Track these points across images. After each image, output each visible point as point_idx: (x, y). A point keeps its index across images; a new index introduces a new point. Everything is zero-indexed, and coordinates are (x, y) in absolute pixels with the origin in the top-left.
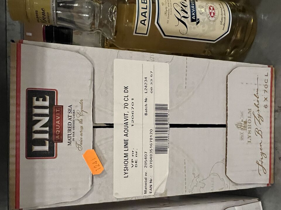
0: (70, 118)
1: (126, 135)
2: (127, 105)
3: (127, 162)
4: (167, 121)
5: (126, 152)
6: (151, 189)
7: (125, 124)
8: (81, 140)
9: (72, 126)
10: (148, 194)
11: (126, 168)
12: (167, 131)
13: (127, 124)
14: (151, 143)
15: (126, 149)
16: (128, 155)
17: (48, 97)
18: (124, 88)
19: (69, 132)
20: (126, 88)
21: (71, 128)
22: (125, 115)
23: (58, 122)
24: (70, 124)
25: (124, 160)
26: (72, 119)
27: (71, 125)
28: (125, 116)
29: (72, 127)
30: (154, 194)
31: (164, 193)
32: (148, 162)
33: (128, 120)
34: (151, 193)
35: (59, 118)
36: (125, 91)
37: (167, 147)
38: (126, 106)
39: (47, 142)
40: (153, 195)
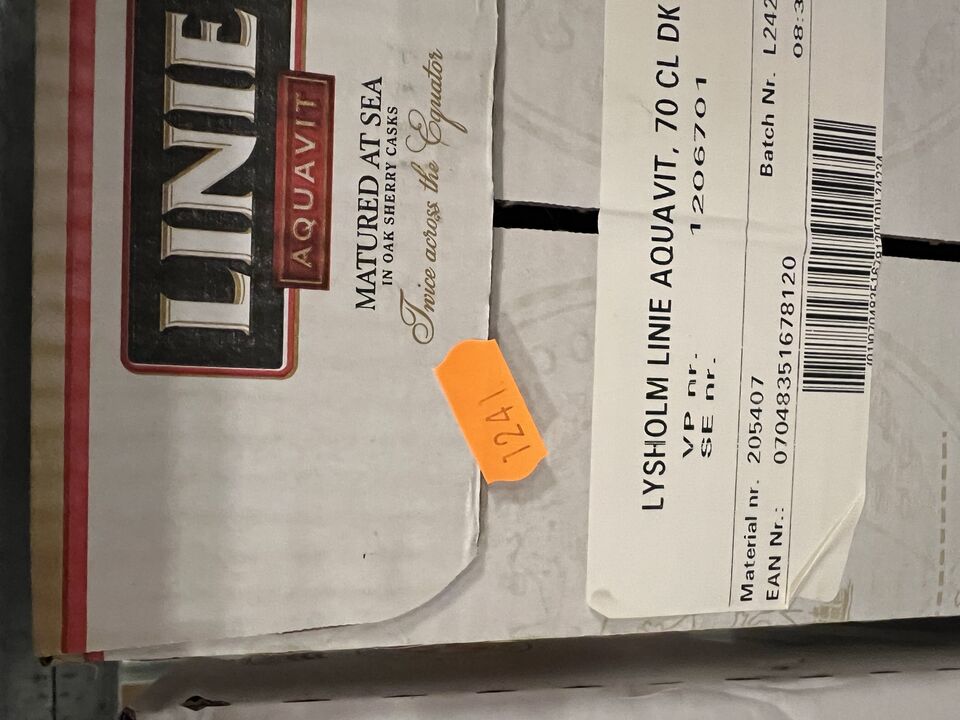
0: (370, 149)
1: (662, 278)
2: (673, 109)
3: (658, 428)
4: (868, 217)
5: (657, 371)
6: (774, 581)
7: (656, 213)
8: (430, 282)
9: (381, 198)
10: (758, 603)
11: (655, 460)
12: (868, 273)
13: (667, 219)
14: (786, 329)
15: (660, 355)
16: (664, 389)
17: (251, 22)
18: (660, 16)
19: (362, 230)
20: (668, 14)
21: (376, 209)
22: (657, 163)
23: (304, 171)
24: (368, 185)
25: (648, 413)
26: (384, 159)
27: (376, 193)
28: (662, 170)
29: (382, 203)
30: (787, 607)
31: (835, 601)
32: (768, 434)
33: (672, 193)
34: (773, 598)
35: (311, 146)
36: (666, 32)
37: (862, 357)
38: (664, 115)
39: (244, 282)
40: (783, 612)
